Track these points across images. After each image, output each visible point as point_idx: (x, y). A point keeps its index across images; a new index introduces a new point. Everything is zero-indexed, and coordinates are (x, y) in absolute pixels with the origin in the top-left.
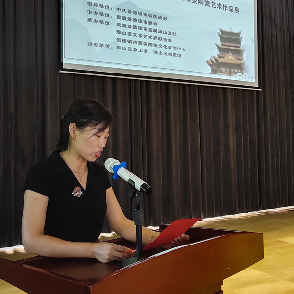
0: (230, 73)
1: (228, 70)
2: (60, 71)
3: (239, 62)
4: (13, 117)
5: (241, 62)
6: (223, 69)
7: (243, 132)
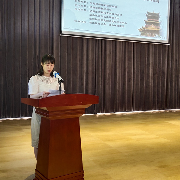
0: (152, 36)
1: (151, 34)
2: (61, 35)
3: (157, 29)
4: (38, 57)
6: (148, 33)
7: (158, 67)
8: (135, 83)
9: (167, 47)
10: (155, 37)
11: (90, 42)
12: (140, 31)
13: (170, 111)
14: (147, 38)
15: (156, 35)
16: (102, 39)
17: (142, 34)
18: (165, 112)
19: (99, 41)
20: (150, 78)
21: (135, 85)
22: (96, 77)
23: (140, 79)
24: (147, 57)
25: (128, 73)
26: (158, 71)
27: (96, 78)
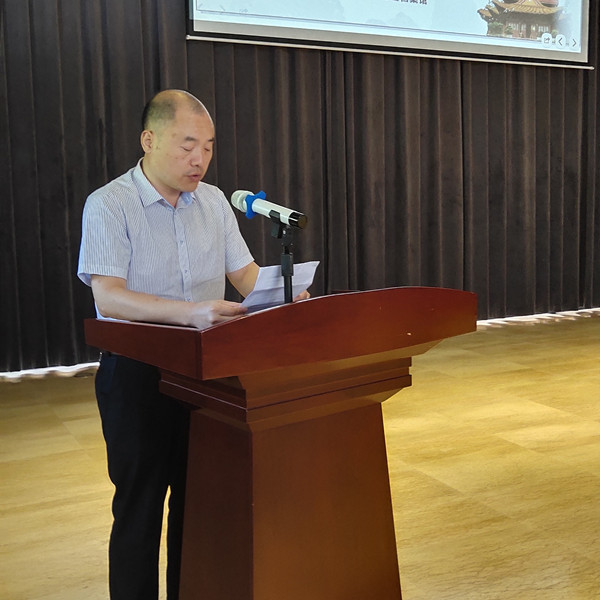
0: (528, 35)
1: (524, 27)
2: (189, 37)
3: (547, 11)
4: (104, 127)
5: (553, 10)
6: (513, 26)
7: (551, 155)
8: (471, 217)
9: (581, 75)
10: (538, 39)
11: (302, 64)
12: (486, 19)
14: (512, 43)
15: (542, 33)
16: (344, 52)
17: (494, 31)
18: (581, 321)
19: (333, 59)
20: (527, 196)
21: (471, 226)
22: (330, 199)
23: (490, 202)
24: (510, 116)
25: (445, 179)
26: (551, 169)
27: (330, 203)
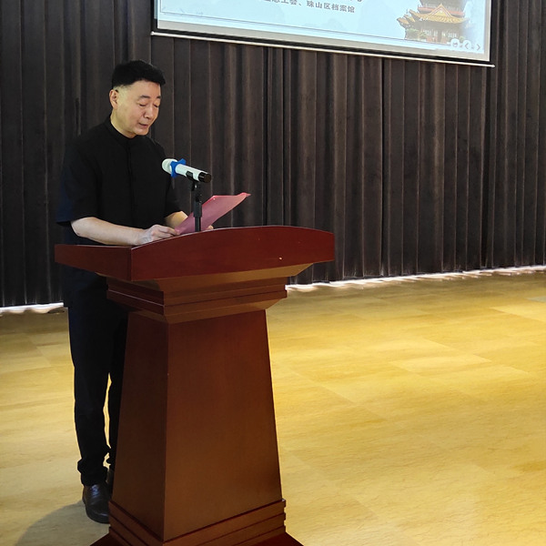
0: (439, 40)
1: (436, 34)
2: (153, 33)
3: (456, 20)
4: (80, 106)
5: (461, 20)
6: (427, 33)
7: (459, 137)
8: (389, 188)
9: (484, 73)
10: (448, 43)
11: (248, 58)
12: (404, 26)
13: (495, 274)
14: (426, 46)
15: (451, 39)
16: (284, 49)
17: (410, 36)
18: (483, 279)
19: (274, 54)
20: (436, 172)
21: (389, 196)
22: (269, 169)
23: (405, 177)
24: (423, 104)
25: (366, 155)
26: (458, 149)
27: (269, 173)
